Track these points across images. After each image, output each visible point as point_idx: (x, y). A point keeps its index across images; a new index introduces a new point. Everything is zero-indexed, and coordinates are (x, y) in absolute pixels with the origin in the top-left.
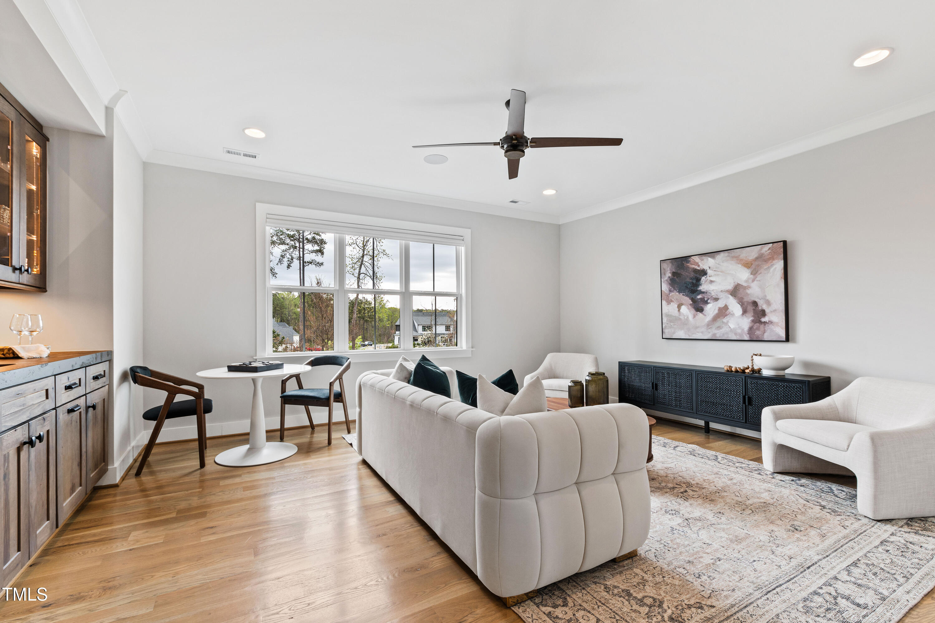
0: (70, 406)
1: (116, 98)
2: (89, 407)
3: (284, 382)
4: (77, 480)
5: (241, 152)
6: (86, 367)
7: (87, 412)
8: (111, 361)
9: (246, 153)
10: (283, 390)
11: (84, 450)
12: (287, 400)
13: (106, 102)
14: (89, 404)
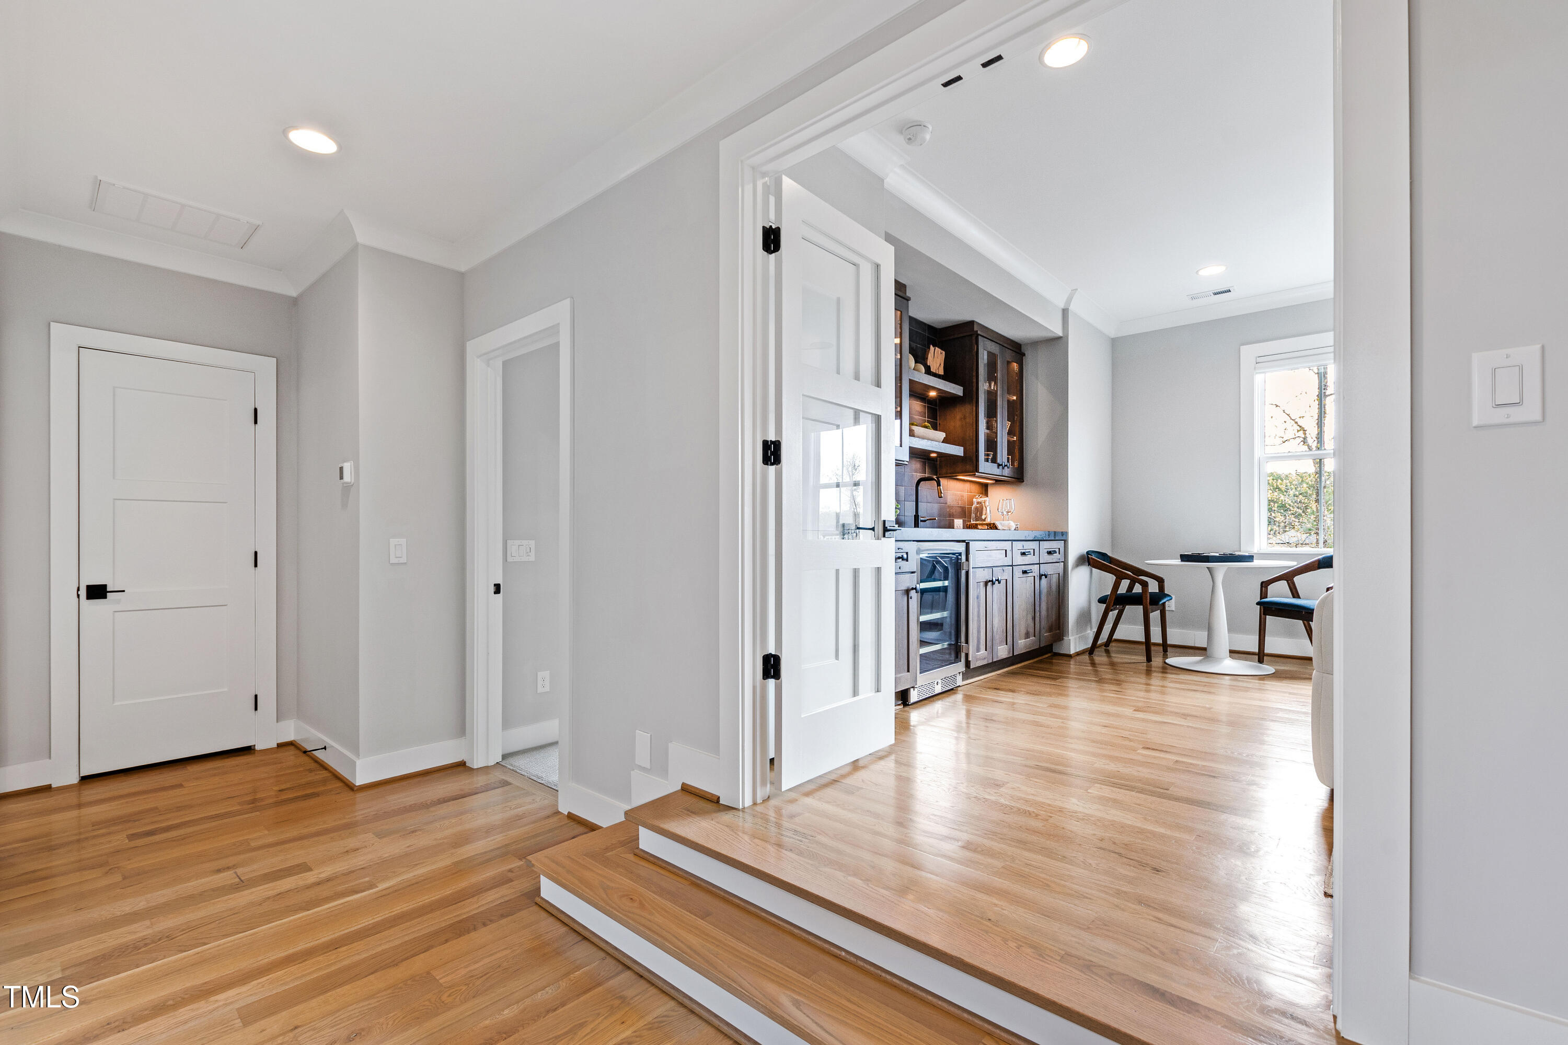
0: (1024, 568)
1: (1069, 300)
2: (1043, 575)
3: (1265, 585)
4: (1031, 630)
5: (1210, 293)
6: (1039, 541)
7: (1040, 579)
8: (1066, 541)
9: (1216, 291)
10: (1264, 594)
11: (1037, 608)
12: (1269, 609)
13: (1062, 306)
14: (1042, 573)
